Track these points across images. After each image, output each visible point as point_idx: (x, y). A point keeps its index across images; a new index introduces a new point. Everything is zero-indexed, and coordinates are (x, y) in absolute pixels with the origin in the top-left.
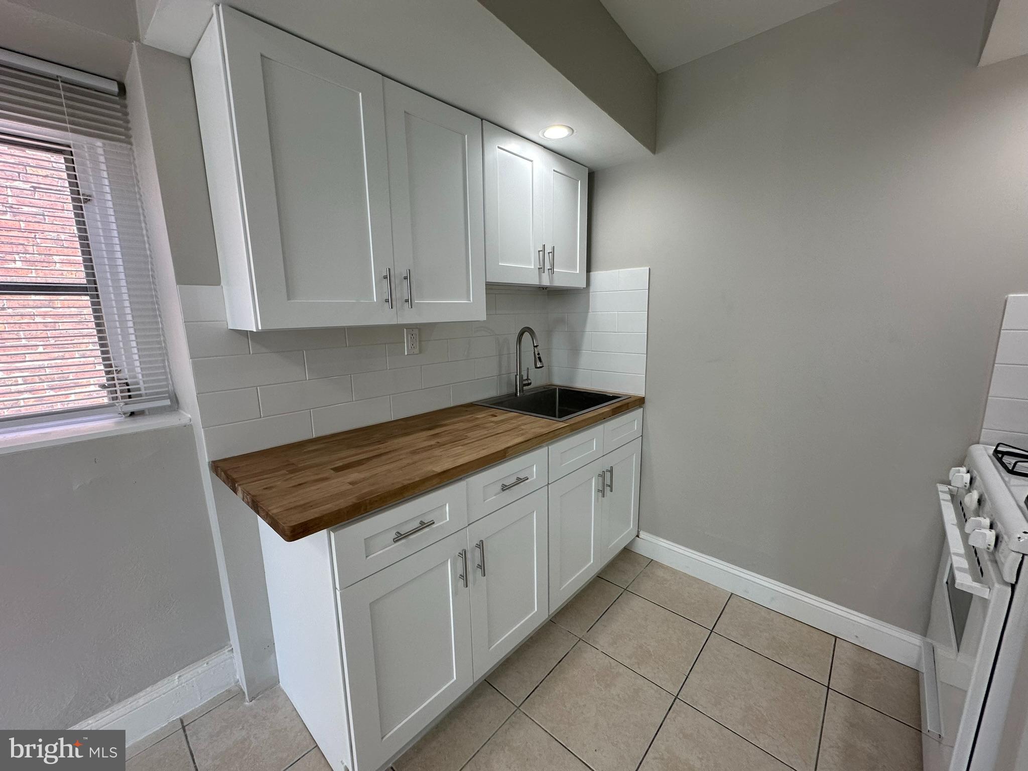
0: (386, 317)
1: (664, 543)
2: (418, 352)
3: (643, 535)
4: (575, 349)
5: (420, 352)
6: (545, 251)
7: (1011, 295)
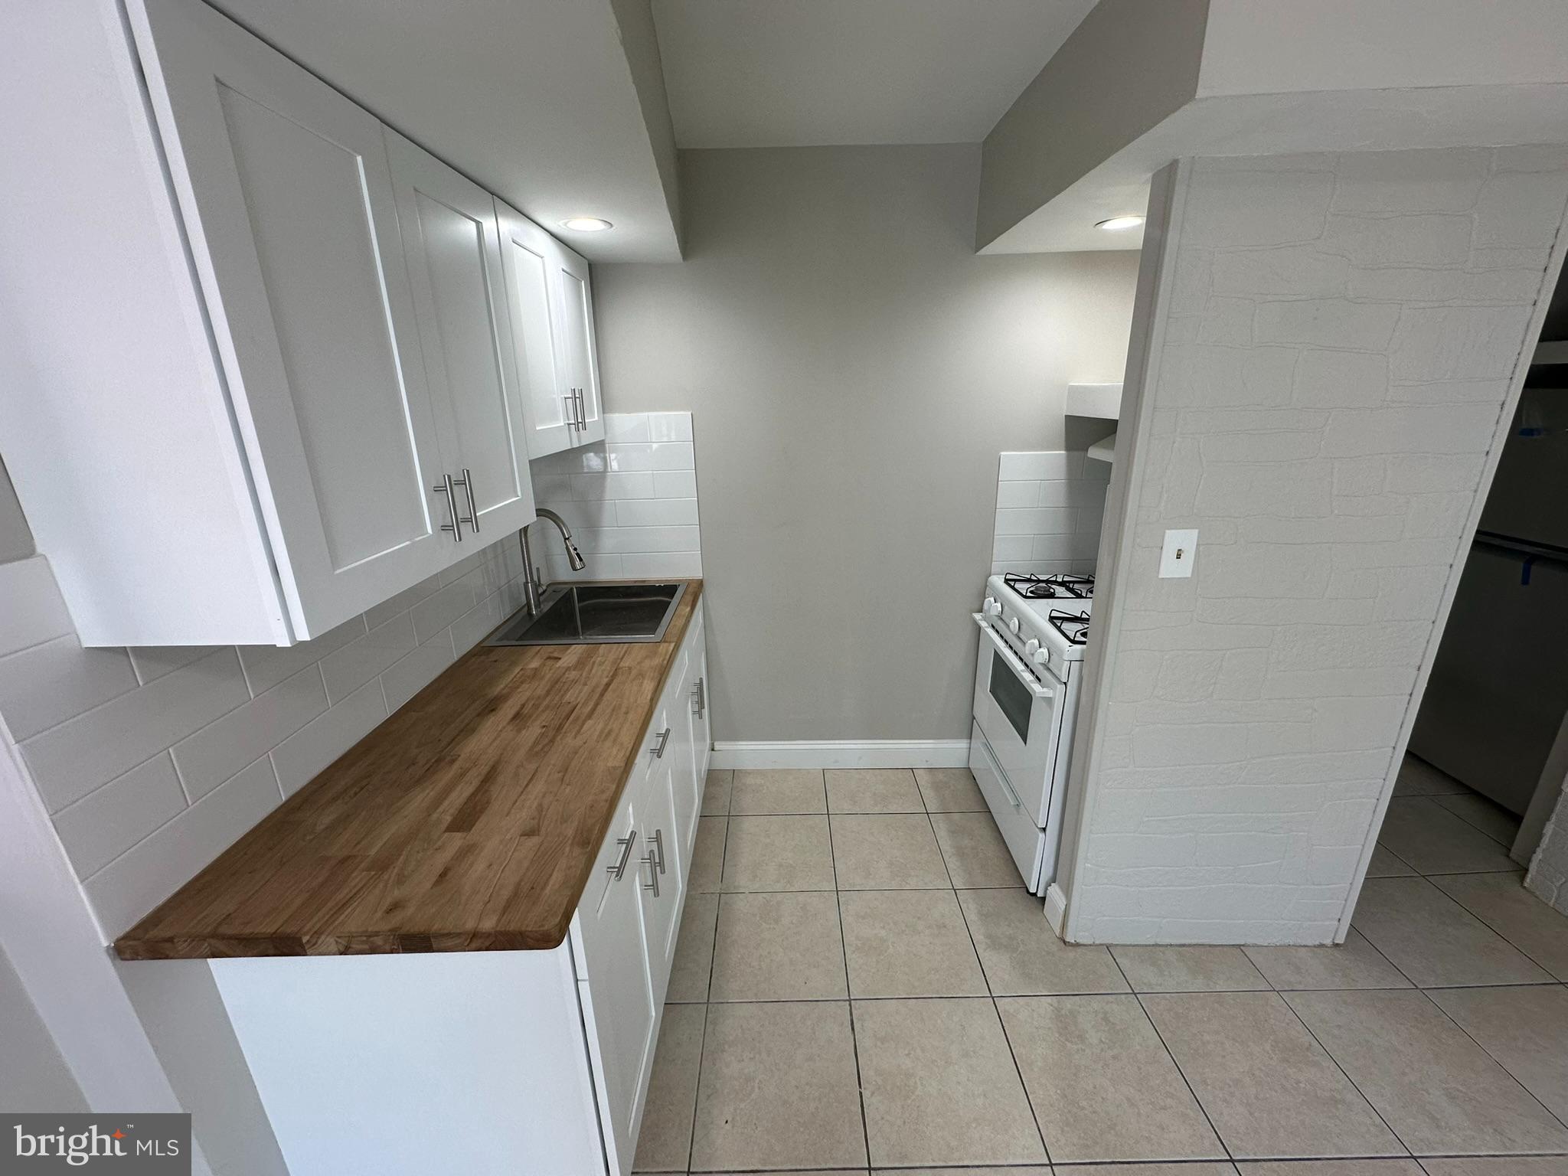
1: (744, 745)
3: (717, 746)
4: (590, 527)
6: (575, 398)
7: (1002, 453)
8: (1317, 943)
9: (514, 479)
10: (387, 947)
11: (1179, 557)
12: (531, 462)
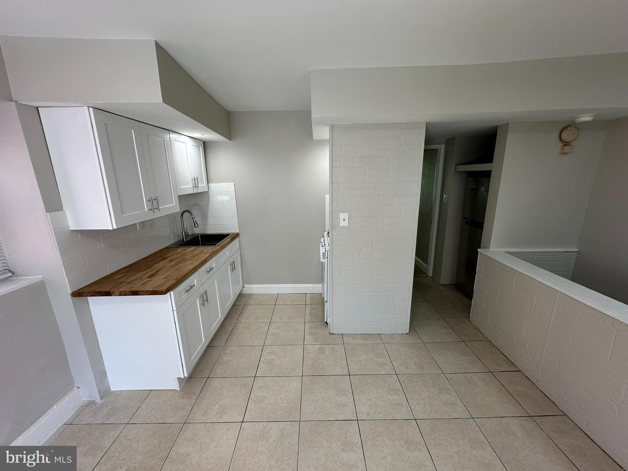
0: (151, 216)
1: (254, 286)
2: (142, 228)
3: (245, 286)
4: (205, 217)
5: (144, 228)
6: (195, 179)
7: (326, 195)
8: (402, 333)
9: (173, 200)
10: (129, 294)
11: (344, 221)
12: (178, 196)
